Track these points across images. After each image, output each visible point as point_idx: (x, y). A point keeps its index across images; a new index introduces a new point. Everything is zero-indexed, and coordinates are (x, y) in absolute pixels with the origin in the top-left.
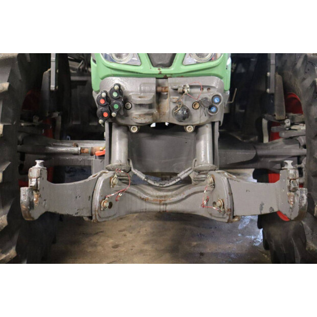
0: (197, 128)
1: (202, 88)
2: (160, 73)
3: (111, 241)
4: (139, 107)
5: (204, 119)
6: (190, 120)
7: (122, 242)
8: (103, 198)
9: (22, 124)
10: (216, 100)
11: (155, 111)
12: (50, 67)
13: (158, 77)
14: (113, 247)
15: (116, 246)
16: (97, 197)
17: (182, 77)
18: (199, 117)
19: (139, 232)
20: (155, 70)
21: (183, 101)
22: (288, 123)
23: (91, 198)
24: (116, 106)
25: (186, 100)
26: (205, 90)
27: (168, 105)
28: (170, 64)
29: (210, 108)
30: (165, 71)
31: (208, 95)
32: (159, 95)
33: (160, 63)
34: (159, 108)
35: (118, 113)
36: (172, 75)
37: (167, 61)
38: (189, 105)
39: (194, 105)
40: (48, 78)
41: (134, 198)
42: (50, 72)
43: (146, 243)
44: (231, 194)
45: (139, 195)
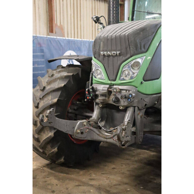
1: (126, 90)
2: (111, 83)
3: (113, 166)
4: (102, 96)
6: (120, 103)
7: (118, 168)
9: (78, 103)
10: (130, 96)
11: (107, 98)
12: (89, 80)
14: (112, 169)
15: (114, 168)
17: (120, 85)
19: (130, 166)
20: (109, 82)
23: (74, 128)
24: (91, 95)
25: (118, 95)
26: (128, 92)
27: (112, 97)
28: (115, 80)
29: (128, 99)
30: (113, 82)
31: (128, 94)
32: (109, 92)
33: (111, 79)
34: (109, 98)
35: (91, 98)
36: (116, 85)
37: (114, 79)
38: (119, 97)
39: (122, 97)
40: (88, 85)
41: (95, 133)
42: (89, 82)
45: (96, 132)
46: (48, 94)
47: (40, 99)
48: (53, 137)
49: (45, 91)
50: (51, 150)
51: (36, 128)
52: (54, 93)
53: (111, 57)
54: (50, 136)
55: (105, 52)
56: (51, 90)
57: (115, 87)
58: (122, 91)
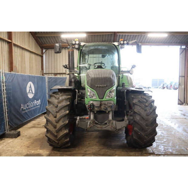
0: (109, 112)
1: (110, 103)
3: (88, 143)
4: (96, 107)
5: (110, 110)
6: (107, 110)
8: (89, 126)
10: (113, 106)
11: (100, 108)
13: (101, 101)
15: (89, 144)
16: (88, 126)
18: (109, 109)
19: (95, 141)
20: (100, 100)
21: (106, 106)
22: (130, 111)
23: (87, 126)
24: (92, 107)
27: (103, 107)
28: (103, 99)
29: (111, 107)
30: (102, 100)
31: (111, 105)
32: (101, 105)
34: (101, 108)
35: (92, 109)
36: (103, 101)
37: (102, 98)
38: (107, 107)
39: (108, 107)
41: (95, 127)
43: (97, 143)
44: (116, 125)
46: (61, 109)
47: (57, 112)
48: (68, 133)
49: (58, 107)
50: (64, 140)
51: (55, 129)
52: (65, 108)
53: (101, 88)
54: (66, 132)
55: (98, 85)
56: (63, 106)
57: (103, 102)
58: (108, 104)
